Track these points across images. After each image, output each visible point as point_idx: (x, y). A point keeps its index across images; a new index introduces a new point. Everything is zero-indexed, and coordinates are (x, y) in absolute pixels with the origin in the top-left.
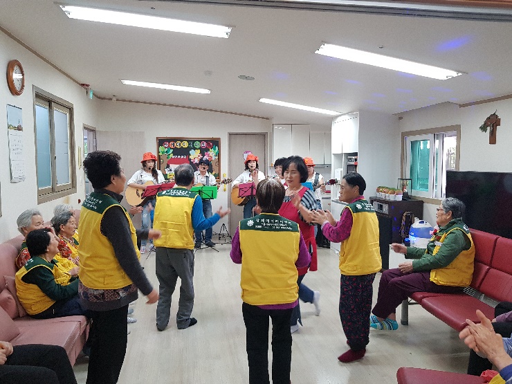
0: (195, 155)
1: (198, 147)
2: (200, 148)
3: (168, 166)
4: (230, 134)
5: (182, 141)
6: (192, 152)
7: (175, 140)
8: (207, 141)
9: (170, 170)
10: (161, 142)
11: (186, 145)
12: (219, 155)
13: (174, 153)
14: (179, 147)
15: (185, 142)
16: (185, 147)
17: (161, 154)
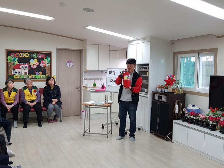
0: (34, 63)
1: (35, 57)
2: (37, 58)
3: (14, 70)
4: (58, 50)
5: (24, 53)
6: (32, 61)
7: (20, 52)
8: (42, 53)
9: (16, 72)
10: (9, 53)
11: (27, 55)
12: (50, 63)
13: (19, 61)
14: (22, 57)
15: (27, 53)
16: (27, 57)
17: (9, 61)
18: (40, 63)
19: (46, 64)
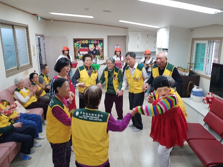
0: (91, 47)
1: (92, 43)
2: (94, 44)
3: (79, 52)
5: (85, 40)
6: (90, 45)
7: (82, 40)
8: (97, 40)
9: (80, 54)
10: (75, 41)
11: (87, 42)
12: (103, 47)
13: (82, 46)
14: (83, 43)
15: (87, 40)
16: (87, 43)
17: (75, 47)
18: (96, 47)
19: (100, 47)
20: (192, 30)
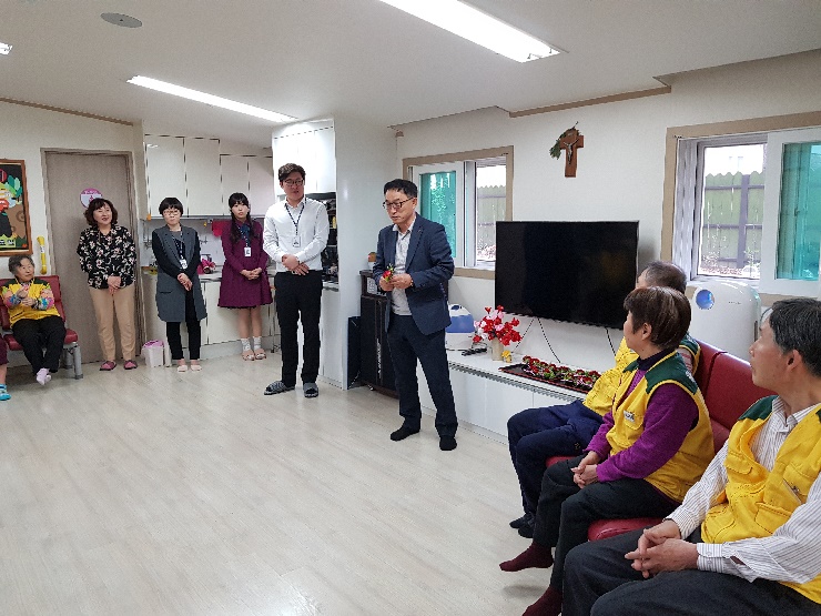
4: (48, 153)
12: (22, 195)
19: (10, 200)
20: (400, 134)
